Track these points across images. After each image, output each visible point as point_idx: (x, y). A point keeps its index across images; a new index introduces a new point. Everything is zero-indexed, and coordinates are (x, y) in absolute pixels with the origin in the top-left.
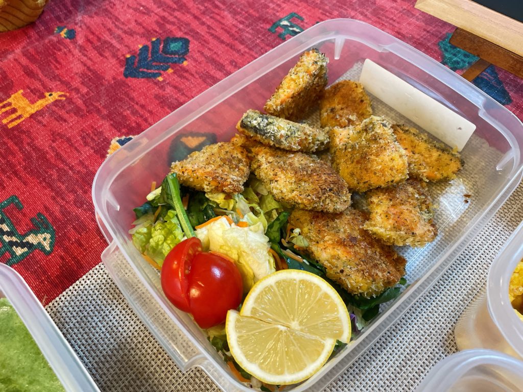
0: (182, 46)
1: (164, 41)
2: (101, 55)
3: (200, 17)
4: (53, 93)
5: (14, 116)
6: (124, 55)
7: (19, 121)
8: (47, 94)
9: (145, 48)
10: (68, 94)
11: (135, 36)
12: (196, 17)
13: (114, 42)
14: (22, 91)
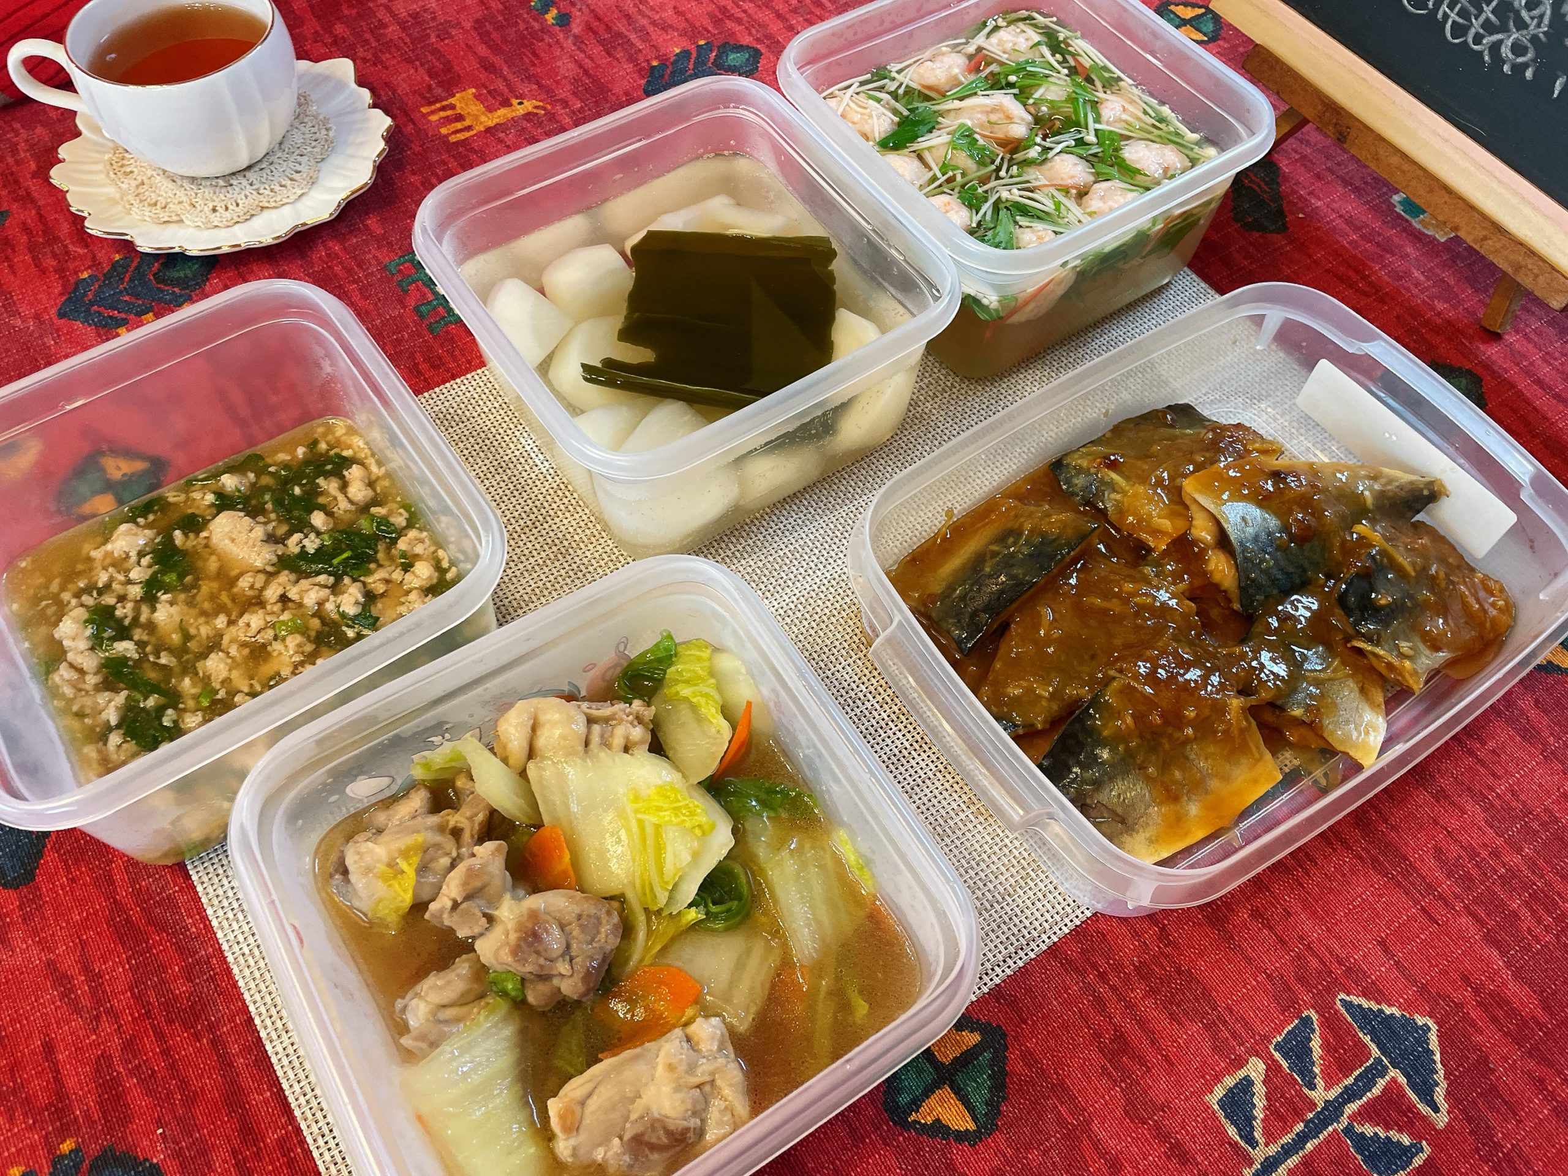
0: (748, 60)
1: (719, 47)
2: (609, 54)
3: (787, 16)
4: (525, 101)
5: (459, 126)
6: (648, 61)
7: (467, 134)
8: (515, 102)
9: (686, 54)
10: (549, 107)
11: (670, 31)
12: (779, 16)
13: (633, 37)
14: (474, 90)
